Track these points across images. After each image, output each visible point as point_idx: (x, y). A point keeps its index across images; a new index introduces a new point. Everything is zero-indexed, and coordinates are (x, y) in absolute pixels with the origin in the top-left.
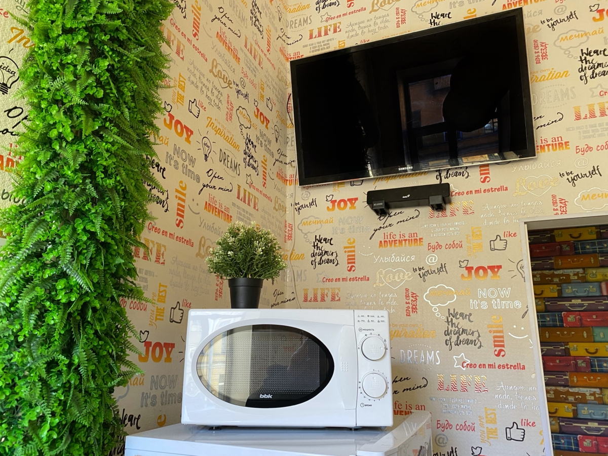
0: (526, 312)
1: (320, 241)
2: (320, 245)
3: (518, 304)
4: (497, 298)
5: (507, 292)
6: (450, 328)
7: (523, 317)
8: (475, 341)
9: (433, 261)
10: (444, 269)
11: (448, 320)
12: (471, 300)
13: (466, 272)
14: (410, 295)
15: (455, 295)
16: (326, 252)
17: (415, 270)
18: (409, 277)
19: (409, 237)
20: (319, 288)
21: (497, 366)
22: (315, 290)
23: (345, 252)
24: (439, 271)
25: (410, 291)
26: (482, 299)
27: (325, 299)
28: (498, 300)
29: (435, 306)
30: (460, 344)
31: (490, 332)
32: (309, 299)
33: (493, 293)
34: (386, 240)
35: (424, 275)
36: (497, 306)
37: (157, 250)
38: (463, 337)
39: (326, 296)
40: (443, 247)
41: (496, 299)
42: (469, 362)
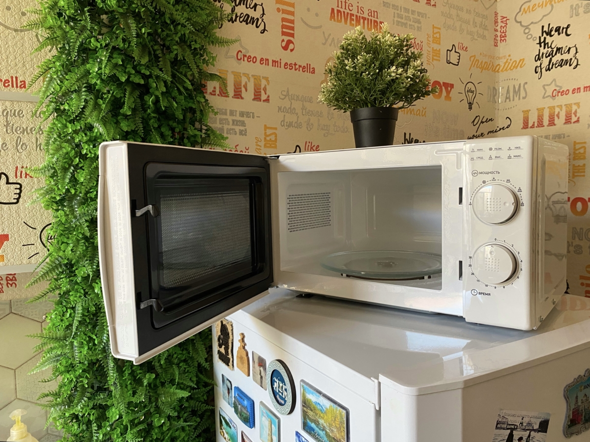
1: (549, 34)
2: (549, 40)
16: (558, 49)
20: (546, 107)
22: (540, 111)
27: (555, 122)
32: (530, 125)
37: (255, 85)
39: (556, 118)
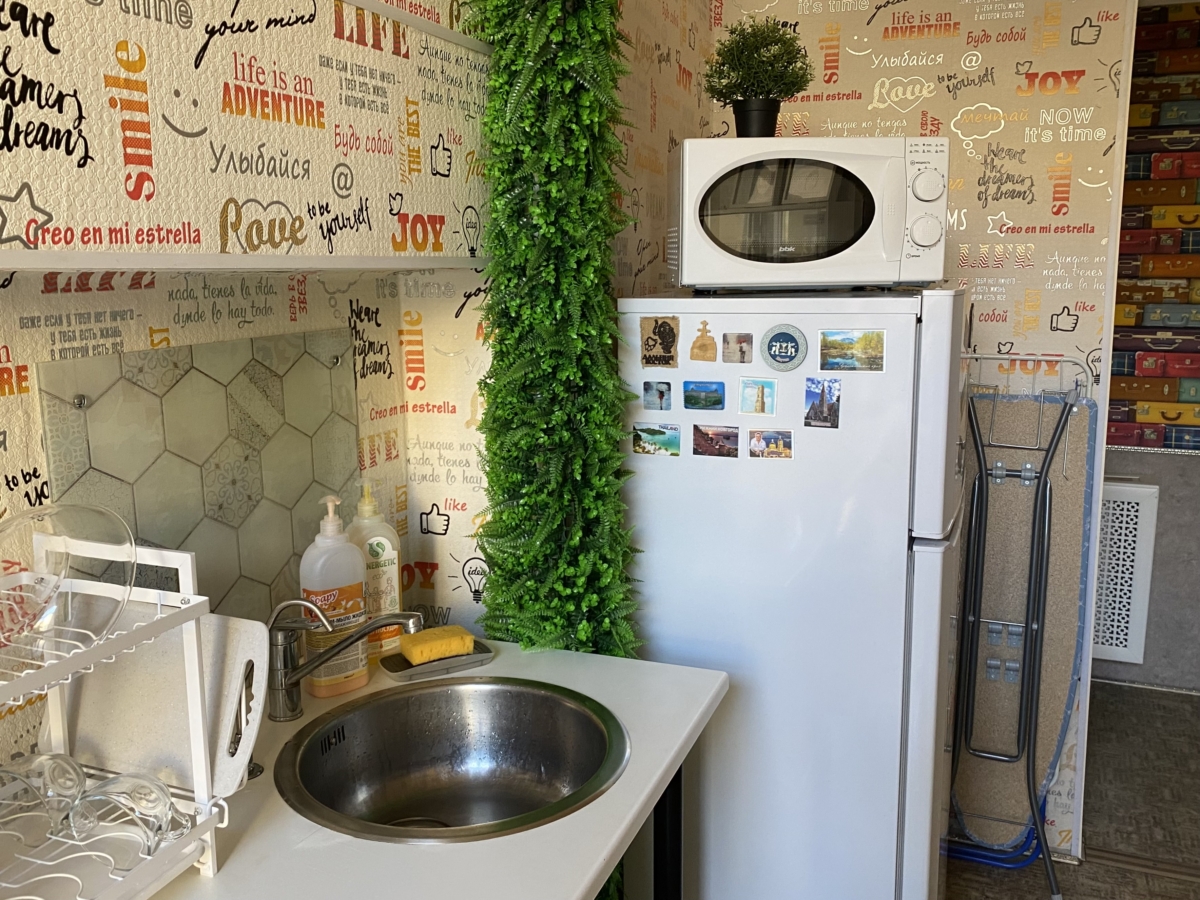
0: (1111, 146)
3: (1101, 134)
4: (1070, 124)
5: (1085, 115)
6: (988, 173)
7: (1104, 155)
8: (1025, 192)
9: (973, 64)
10: (990, 77)
11: (986, 161)
12: (1027, 129)
13: (1024, 82)
14: (929, 122)
15: (1003, 122)
17: (941, 79)
18: (930, 92)
19: (937, 21)
21: (1053, 229)
23: (822, 48)
24: (982, 79)
25: (929, 115)
26: (1046, 127)
28: (1071, 127)
29: (967, 139)
30: (1001, 197)
31: (1050, 178)
33: (1063, 116)
34: (896, 25)
35: (955, 87)
36: (1066, 137)
38: (1008, 187)
39: (783, 128)
40: (993, 39)
41: (1067, 127)
42: (1011, 224)
